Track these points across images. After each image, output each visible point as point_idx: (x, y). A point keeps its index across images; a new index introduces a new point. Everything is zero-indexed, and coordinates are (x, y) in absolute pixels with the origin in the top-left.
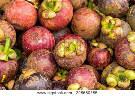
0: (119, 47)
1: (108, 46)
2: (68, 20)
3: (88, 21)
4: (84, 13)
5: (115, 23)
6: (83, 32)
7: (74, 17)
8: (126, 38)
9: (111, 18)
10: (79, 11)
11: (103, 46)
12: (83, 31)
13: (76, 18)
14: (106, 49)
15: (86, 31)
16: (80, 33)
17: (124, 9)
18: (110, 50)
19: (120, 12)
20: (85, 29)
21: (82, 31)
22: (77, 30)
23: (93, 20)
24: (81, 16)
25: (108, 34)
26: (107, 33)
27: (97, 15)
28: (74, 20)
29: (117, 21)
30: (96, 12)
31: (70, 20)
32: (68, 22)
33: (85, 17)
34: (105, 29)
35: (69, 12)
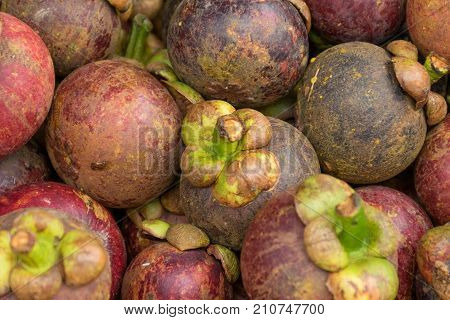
0: (257, 245)
1: (214, 236)
2: (30, 117)
3: (120, 123)
4: (104, 89)
5: (245, 132)
6: (99, 172)
7: (60, 106)
8: (291, 202)
9: (225, 108)
10: (83, 75)
11: (189, 238)
12: (101, 168)
13: (67, 110)
14: (203, 249)
15: (114, 168)
16: (87, 177)
17: (283, 65)
18: (222, 253)
19: (265, 82)
20: (106, 158)
21: (94, 167)
22: (74, 163)
23: (143, 117)
24: (89, 103)
25: (213, 183)
26: (207, 177)
27: (162, 93)
28: (60, 119)
29: (250, 123)
30: (160, 78)
31: (41, 117)
32: (31, 130)
33: (109, 106)
34: (200, 160)
35: (35, 81)
